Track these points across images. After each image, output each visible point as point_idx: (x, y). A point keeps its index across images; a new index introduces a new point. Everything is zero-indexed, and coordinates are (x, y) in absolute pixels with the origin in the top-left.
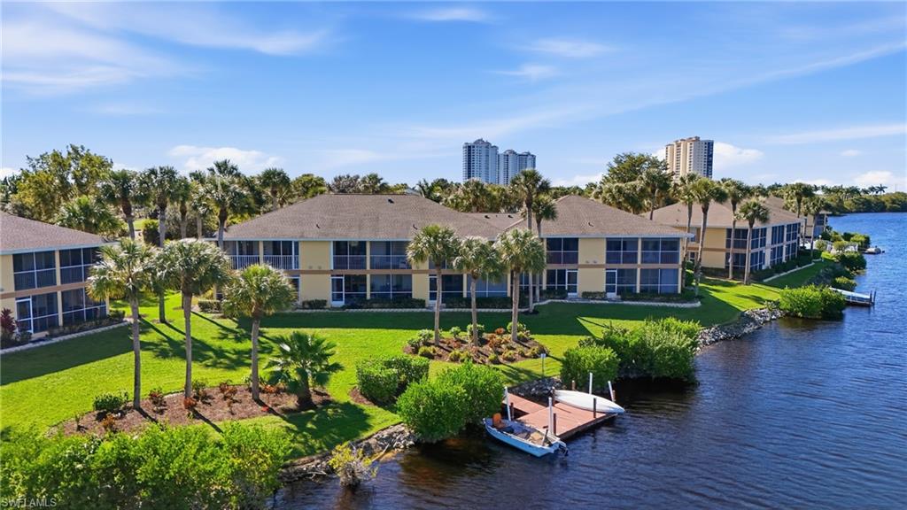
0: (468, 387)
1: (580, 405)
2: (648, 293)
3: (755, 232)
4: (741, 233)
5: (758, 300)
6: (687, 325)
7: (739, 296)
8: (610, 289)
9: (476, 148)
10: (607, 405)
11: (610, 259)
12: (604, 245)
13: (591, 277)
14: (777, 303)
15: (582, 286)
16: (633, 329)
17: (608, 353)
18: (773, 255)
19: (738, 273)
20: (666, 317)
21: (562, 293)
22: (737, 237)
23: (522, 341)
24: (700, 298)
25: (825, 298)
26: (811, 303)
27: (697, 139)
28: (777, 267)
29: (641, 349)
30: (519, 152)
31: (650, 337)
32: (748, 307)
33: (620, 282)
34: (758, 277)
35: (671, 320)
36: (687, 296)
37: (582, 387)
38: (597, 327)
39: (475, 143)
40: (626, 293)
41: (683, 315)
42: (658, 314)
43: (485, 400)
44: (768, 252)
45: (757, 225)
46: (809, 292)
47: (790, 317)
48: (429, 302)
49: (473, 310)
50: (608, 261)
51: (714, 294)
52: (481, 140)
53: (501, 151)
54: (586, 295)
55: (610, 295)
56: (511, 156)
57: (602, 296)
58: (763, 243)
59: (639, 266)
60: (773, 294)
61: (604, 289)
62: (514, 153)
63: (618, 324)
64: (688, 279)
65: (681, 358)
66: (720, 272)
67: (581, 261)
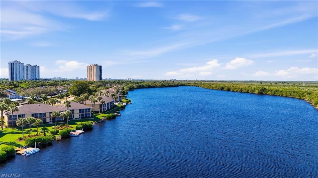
0: (67, 131)
1: (79, 132)
2: (86, 117)
3: (104, 105)
4: (101, 105)
5: (103, 116)
6: (91, 121)
7: (100, 116)
8: (80, 117)
9: (14, 64)
10: (82, 131)
11: (80, 112)
12: (78, 110)
13: (77, 116)
14: (106, 117)
15: (75, 117)
16: (84, 123)
17: (82, 126)
18: (107, 108)
19: (101, 112)
20: (88, 121)
21: (72, 119)
22: (100, 106)
23: (68, 126)
24: (94, 117)
25: (113, 115)
26: (110, 116)
27: (97, 65)
28: (108, 110)
29: (86, 125)
30: (32, 65)
31: (87, 123)
32: (101, 118)
33: (81, 116)
34: (104, 112)
35: (89, 121)
36: (92, 117)
37: (79, 130)
38: (79, 123)
39: (14, 62)
40: (82, 118)
41: (91, 120)
42: (87, 120)
43: (69, 132)
44: (106, 108)
45: (103, 104)
46: (111, 115)
47: (108, 119)
48: (50, 122)
49: (62, 122)
50: (79, 113)
51: (96, 116)
52: (17, 61)
53: (25, 65)
54: (76, 119)
55: (80, 118)
56: (29, 67)
57: (79, 118)
58: (105, 106)
59: (84, 113)
60: (105, 115)
61: (79, 117)
62: (31, 65)
63: (83, 122)
64: (92, 114)
65: (91, 126)
66: (98, 112)
67: (75, 113)
